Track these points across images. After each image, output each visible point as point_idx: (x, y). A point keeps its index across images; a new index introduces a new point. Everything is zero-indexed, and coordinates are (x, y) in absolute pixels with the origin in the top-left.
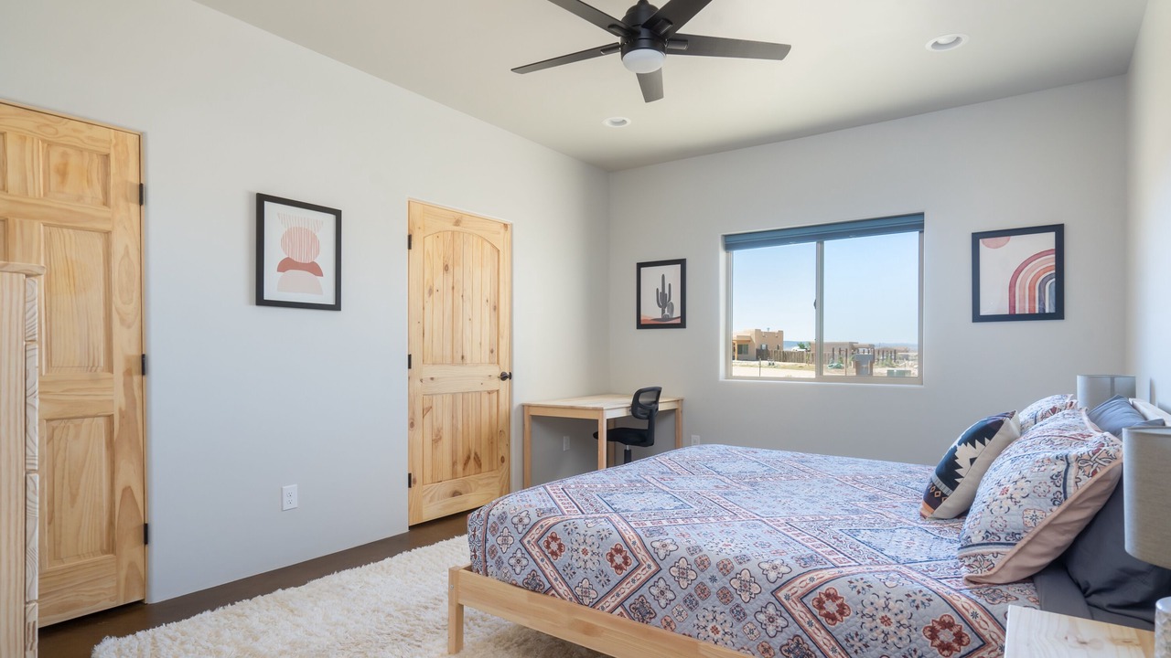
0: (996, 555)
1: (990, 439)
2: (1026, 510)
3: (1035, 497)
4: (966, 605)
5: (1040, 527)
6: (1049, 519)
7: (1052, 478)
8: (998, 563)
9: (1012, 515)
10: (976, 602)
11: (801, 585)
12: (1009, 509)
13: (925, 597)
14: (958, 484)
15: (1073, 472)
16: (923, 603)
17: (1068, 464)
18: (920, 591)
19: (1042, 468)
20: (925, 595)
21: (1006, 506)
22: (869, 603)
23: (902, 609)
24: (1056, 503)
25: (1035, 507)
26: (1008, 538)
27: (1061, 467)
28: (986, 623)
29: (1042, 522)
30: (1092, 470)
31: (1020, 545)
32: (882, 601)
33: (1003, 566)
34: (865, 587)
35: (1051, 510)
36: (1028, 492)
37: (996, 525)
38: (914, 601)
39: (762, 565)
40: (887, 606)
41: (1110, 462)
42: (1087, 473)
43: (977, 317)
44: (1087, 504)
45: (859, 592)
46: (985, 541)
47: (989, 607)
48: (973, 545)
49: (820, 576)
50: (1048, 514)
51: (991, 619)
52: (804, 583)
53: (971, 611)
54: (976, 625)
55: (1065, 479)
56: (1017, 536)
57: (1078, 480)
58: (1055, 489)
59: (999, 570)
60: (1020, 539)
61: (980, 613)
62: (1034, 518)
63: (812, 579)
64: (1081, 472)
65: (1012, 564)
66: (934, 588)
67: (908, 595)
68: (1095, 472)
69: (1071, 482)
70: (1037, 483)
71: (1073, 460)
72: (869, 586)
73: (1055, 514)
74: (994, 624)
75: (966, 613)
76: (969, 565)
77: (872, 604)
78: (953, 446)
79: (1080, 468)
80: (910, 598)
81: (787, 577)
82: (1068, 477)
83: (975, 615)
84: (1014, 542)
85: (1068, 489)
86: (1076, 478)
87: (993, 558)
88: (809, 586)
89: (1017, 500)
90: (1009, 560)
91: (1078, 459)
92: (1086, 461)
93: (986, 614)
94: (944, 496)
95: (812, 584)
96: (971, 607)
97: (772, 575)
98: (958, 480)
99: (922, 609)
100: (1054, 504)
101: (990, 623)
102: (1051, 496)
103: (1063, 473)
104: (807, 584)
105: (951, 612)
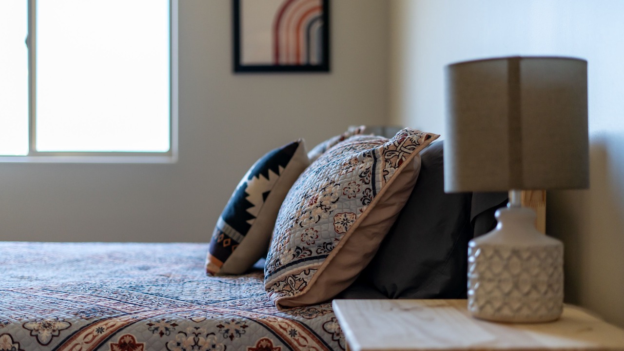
0: (307, 272)
1: (284, 166)
2: (336, 216)
3: (345, 200)
4: (283, 325)
5: (351, 231)
6: (359, 221)
7: (360, 176)
8: (310, 280)
9: (324, 223)
10: (293, 321)
11: (86, 340)
12: (319, 217)
13: (240, 325)
14: (249, 226)
15: (380, 166)
16: (237, 331)
17: (376, 160)
18: (233, 320)
19: (351, 169)
20: (238, 323)
21: (316, 216)
22: (175, 344)
23: (214, 342)
24: (366, 201)
25: (345, 210)
26: (319, 251)
27: (369, 163)
28: (305, 339)
29: (353, 225)
30: (398, 160)
31: (332, 255)
32: (191, 338)
33: (316, 282)
34: (168, 326)
35: (361, 211)
36: (337, 195)
37: (306, 239)
38: (227, 331)
39: (27, 326)
40: (196, 344)
41: (414, 149)
42: (393, 165)
43: (239, 68)
44: (393, 200)
45: (162, 334)
46: (296, 259)
47: (307, 322)
48: (284, 267)
49: (110, 325)
50: (358, 216)
51: (309, 334)
52: (90, 337)
53: (289, 329)
54: (295, 343)
55: (374, 174)
56: (329, 247)
57: (386, 172)
58: (365, 186)
59: (312, 287)
60: (331, 250)
61: (298, 329)
62: (345, 222)
63: (100, 330)
64: (388, 164)
65: (326, 278)
66: (248, 316)
67: (221, 326)
68: (401, 162)
69: (379, 176)
70: (346, 185)
71: (380, 153)
72: (174, 325)
73: (365, 214)
74: (313, 338)
75: (285, 333)
76: (279, 291)
77: (179, 344)
78: (241, 184)
79: (386, 161)
80: (223, 329)
81: (65, 334)
82: (376, 171)
83: (293, 333)
84: (326, 254)
85: (377, 185)
86: (384, 171)
87: (305, 276)
88: (97, 339)
89: (328, 206)
90: (321, 274)
91: (385, 151)
92: (393, 152)
93: (304, 330)
94: (235, 243)
95: (100, 335)
96: (289, 325)
97: (45, 335)
98: (250, 222)
99: (236, 339)
100: (364, 204)
101: (309, 338)
102: (360, 195)
103: (371, 169)
104: (94, 337)
105: (269, 336)
